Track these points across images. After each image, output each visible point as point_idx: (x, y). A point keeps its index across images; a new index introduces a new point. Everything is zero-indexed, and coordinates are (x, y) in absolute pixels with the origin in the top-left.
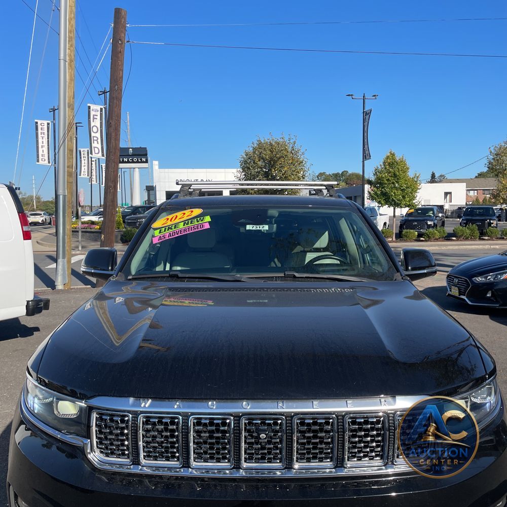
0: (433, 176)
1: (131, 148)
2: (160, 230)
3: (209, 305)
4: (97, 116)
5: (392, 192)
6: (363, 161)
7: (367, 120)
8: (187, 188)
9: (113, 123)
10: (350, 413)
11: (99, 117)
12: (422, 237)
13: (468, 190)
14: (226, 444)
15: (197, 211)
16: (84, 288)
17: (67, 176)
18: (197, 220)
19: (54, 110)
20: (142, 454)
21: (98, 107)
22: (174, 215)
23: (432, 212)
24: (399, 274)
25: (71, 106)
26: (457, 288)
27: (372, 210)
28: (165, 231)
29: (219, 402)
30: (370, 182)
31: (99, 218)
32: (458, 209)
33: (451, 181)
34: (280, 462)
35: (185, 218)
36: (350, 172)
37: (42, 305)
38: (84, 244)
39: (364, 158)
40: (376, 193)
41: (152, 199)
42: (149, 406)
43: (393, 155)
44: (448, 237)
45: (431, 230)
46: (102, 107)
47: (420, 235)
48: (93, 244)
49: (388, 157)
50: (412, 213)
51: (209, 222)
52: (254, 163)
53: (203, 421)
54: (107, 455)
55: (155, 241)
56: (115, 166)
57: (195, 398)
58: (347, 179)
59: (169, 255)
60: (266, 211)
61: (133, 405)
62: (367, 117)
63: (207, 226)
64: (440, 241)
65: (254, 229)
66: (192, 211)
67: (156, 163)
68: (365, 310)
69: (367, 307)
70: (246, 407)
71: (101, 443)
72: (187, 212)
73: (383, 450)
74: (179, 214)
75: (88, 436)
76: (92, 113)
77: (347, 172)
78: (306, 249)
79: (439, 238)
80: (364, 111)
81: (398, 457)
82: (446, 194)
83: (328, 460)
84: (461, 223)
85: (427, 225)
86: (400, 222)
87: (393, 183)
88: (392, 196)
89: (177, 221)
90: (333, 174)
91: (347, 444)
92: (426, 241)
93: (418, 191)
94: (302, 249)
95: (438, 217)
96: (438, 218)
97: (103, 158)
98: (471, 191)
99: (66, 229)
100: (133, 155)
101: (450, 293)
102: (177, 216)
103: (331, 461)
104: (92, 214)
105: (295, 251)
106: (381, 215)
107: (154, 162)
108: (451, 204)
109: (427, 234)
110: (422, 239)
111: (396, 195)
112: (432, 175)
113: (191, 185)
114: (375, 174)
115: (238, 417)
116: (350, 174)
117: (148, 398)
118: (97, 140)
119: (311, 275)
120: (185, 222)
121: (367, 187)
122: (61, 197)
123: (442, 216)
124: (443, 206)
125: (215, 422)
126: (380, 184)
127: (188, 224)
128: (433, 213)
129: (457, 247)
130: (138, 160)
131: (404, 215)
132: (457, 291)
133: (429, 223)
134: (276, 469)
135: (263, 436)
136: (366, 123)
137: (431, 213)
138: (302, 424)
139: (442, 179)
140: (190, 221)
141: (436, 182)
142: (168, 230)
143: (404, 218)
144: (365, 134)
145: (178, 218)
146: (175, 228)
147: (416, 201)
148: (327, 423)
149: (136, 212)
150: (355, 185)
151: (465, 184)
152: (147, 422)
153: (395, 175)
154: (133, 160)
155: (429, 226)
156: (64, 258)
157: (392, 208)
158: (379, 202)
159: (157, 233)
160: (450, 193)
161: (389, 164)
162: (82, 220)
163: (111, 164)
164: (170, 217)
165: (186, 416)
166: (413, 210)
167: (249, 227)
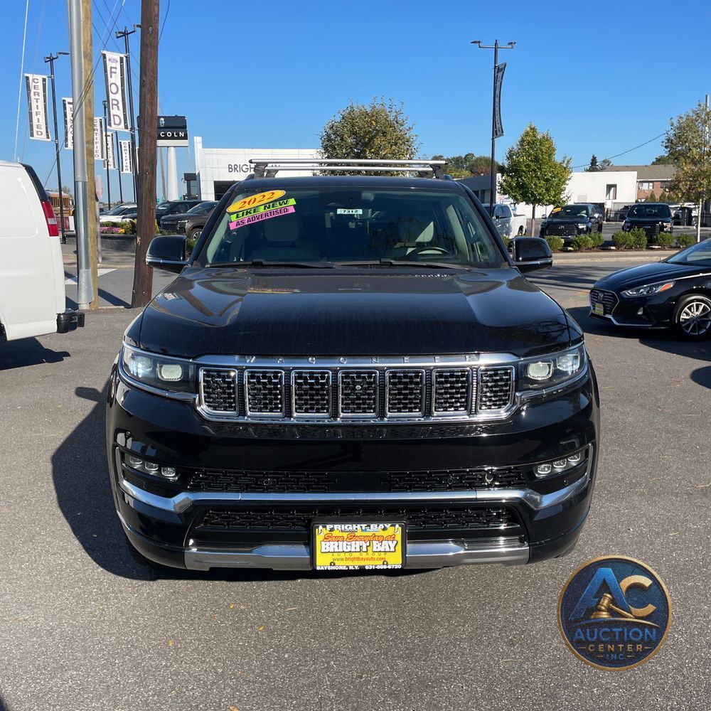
0: (594, 161)
1: (163, 117)
2: (238, 215)
3: (294, 293)
4: (116, 68)
5: (532, 182)
6: (493, 139)
7: (499, 78)
8: (263, 167)
9: (147, 81)
10: (437, 367)
11: (118, 71)
12: (570, 246)
13: (640, 182)
14: (325, 395)
15: (279, 193)
16: (116, 309)
17: (87, 155)
18: (280, 203)
19: (51, 60)
20: (248, 406)
21: (117, 56)
22: (252, 198)
23: (585, 212)
24: (507, 263)
25: (88, 56)
26: (601, 306)
27: (504, 209)
28: (243, 215)
29: (318, 358)
30: (502, 170)
31: (123, 218)
32: (624, 209)
33: (618, 169)
34: (374, 412)
35: (266, 201)
36: (477, 155)
37: (77, 321)
38: (104, 254)
39: (495, 134)
40: (510, 186)
41: (194, 193)
42: (254, 362)
43: (533, 129)
44: (605, 247)
45: (582, 236)
46: (122, 55)
47: (568, 243)
48: (117, 254)
49: (527, 134)
50: (558, 213)
51: (294, 206)
52: (342, 139)
53: (304, 375)
54: (215, 408)
55: (233, 227)
56: (151, 142)
57: (296, 354)
58: (473, 165)
59: (243, 251)
60: (360, 194)
61: (239, 362)
62: (500, 74)
63: (292, 210)
64: (594, 251)
65: (346, 213)
66: (273, 194)
67: (198, 140)
68: (467, 298)
69: (468, 295)
70: (344, 362)
71: (209, 397)
72: (268, 194)
73: (466, 401)
74: (258, 196)
75: (197, 391)
76: (109, 65)
77: (473, 155)
78: (407, 245)
79: (593, 247)
80: (495, 66)
81: (480, 409)
82: (609, 187)
83: (418, 410)
84: (623, 227)
85: (578, 228)
86: (542, 226)
87: (535, 171)
88: (532, 188)
89: (256, 204)
90: (454, 158)
91: (434, 395)
92: (575, 251)
93: (567, 182)
94: (402, 244)
95: (594, 218)
96: (593, 220)
97: (126, 131)
98: (644, 184)
99: (89, 229)
100: (166, 128)
101: (593, 312)
102: (255, 199)
103: (419, 411)
104: (112, 213)
105: (395, 247)
106: (515, 215)
107: (195, 137)
108: (614, 201)
109: (577, 242)
110: (570, 248)
111: (538, 187)
112: (592, 160)
113: (266, 164)
114: (510, 157)
115: (335, 371)
116: (477, 159)
117: (252, 355)
118: (117, 105)
119: (409, 263)
120: (265, 206)
121: (499, 177)
122: (80, 185)
123: (599, 217)
124: (603, 204)
125: (315, 375)
126: (516, 171)
127: (269, 208)
128: (587, 214)
129: (615, 259)
130: (173, 135)
131: (547, 216)
132: (602, 310)
133: (581, 226)
134: (370, 417)
135: (358, 387)
136: (498, 83)
137: (583, 213)
138: (394, 377)
139: (606, 166)
140: (271, 204)
141: (597, 170)
142: (247, 214)
143: (546, 221)
144: (497, 100)
145: (257, 201)
146: (254, 212)
147: (564, 195)
148: (417, 377)
149: (174, 210)
150: (482, 174)
151: (635, 173)
152: (252, 376)
153: (536, 160)
154: (165, 134)
155: (580, 231)
156: (87, 267)
157: (531, 206)
158: (515, 198)
159: (233, 217)
160: (615, 186)
161: (529, 143)
162: (101, 221)
163: (147, 139)
164: (247, 200)
165: (288, 371)
166: (559, 209)
167: (340, 211)
